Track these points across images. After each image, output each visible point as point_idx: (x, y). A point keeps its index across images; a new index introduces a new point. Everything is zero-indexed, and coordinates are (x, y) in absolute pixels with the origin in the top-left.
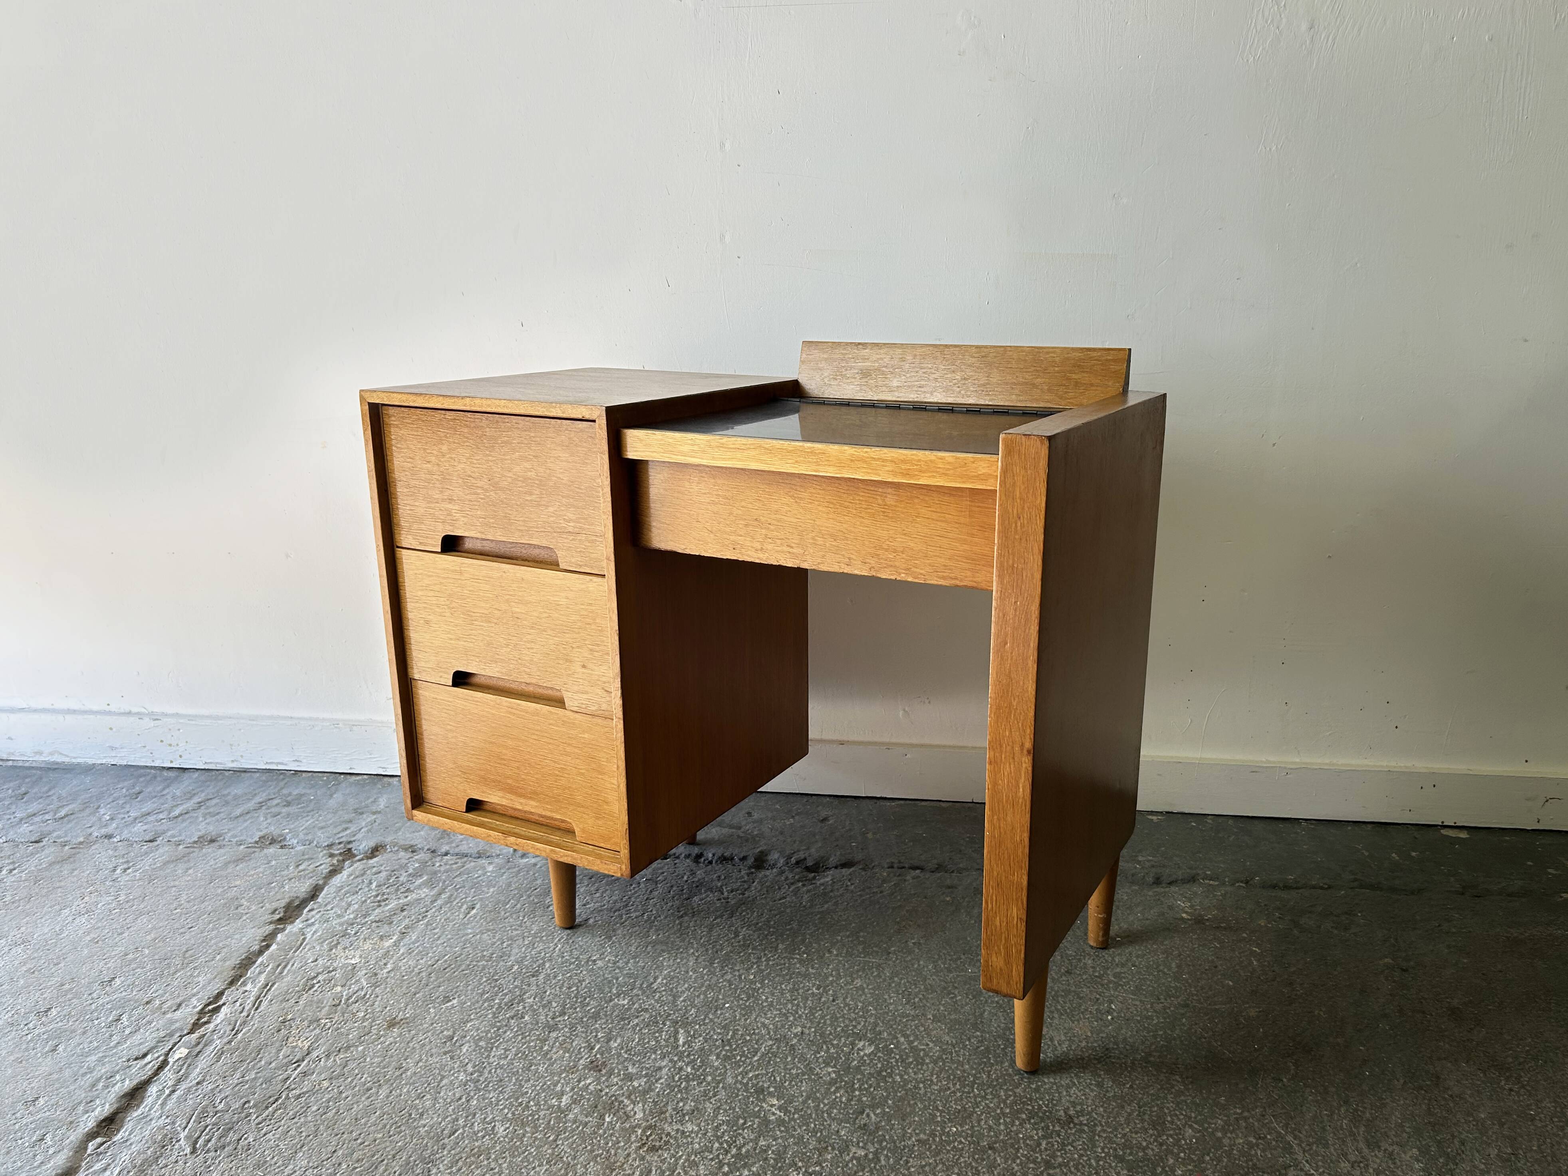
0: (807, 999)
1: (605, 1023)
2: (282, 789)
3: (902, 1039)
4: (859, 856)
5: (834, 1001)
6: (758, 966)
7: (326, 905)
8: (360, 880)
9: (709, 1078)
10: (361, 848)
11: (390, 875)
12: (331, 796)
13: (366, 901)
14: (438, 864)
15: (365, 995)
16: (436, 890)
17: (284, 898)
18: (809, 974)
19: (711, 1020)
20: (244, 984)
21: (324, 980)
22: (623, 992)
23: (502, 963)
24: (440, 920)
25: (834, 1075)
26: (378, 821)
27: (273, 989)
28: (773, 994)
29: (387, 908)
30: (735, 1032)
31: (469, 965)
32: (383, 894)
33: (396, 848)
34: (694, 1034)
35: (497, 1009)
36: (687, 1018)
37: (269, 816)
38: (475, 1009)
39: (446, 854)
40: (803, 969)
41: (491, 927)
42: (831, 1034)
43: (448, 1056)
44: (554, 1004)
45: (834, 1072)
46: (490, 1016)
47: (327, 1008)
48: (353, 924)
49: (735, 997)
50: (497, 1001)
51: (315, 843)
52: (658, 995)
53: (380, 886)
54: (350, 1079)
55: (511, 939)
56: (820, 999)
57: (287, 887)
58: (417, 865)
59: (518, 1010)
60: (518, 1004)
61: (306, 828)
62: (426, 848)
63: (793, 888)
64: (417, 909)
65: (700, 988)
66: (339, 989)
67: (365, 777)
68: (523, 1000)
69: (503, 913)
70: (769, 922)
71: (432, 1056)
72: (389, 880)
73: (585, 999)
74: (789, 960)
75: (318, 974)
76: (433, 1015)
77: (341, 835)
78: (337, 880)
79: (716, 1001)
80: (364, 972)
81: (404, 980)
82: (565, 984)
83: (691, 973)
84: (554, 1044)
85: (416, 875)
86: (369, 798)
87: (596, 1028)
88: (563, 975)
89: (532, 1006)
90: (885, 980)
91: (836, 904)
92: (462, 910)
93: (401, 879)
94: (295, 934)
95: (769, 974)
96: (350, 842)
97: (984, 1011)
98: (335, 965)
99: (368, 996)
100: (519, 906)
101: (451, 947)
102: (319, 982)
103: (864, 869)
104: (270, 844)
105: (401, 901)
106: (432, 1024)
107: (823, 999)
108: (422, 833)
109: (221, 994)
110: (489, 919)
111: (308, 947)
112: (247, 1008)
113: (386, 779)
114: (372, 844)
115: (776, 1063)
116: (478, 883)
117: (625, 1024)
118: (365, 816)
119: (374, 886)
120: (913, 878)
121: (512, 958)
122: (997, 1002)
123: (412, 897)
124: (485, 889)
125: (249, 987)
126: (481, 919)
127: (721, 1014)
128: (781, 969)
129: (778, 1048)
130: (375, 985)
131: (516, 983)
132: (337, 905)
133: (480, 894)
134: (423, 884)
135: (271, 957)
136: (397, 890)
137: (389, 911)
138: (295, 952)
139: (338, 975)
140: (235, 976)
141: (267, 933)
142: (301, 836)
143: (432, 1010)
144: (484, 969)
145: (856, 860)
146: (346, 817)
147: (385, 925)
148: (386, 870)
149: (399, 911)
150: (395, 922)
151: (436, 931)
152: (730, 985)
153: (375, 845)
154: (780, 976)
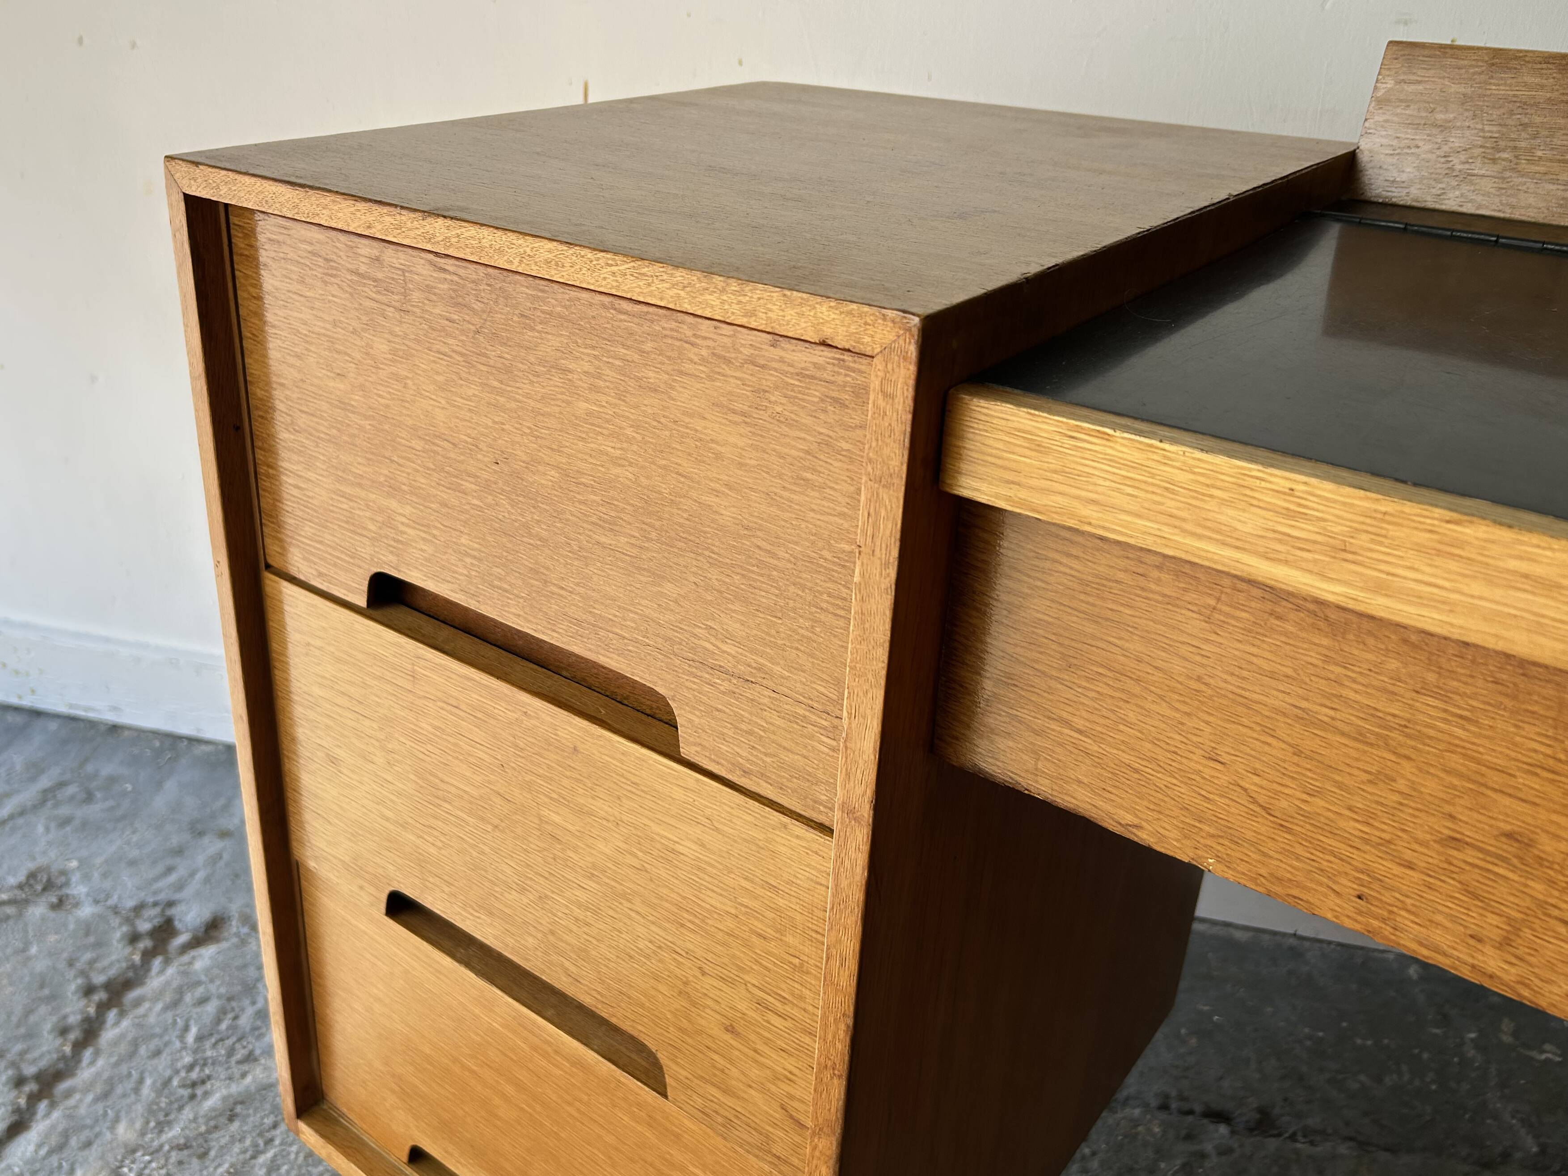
8: (170, 1017)
10: (189, 918)
11: (225, 1011)
12: (160, 785)
13: (170, 1080)
26: (226, 857)
29: (204, 1107)
32: (205, 1064)
37: (54, 823)
51: (113, 901)
53: (202, 1039)
61: (107, 861)
72: (219, 1021)
77: (160, 885)
78: (127, 1008)
93: (242, 1022)
96: (170, 904)
104: (43, 891)
105: (233, 1088)
114: (206, 917)
118: (206, 840)
119: (190, 1038)
136: (231, 1052)
137: (207, 1117)
142: (95, 880)
146: (175, 841)
147: (195, 1161)
148: (219, 997)
149: (223, 1120)
150: (213, 1153)
153: (211, 918)
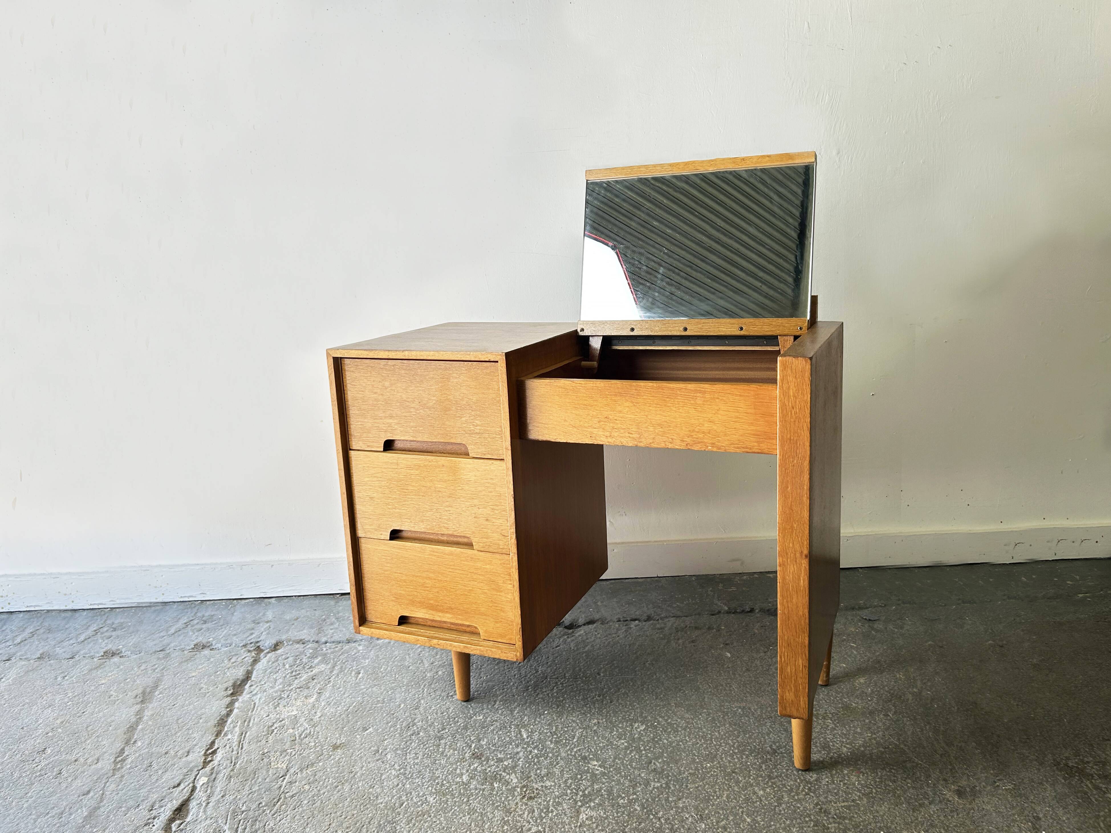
1: (473, 731)
2: (196, 612)
3: (661, 719)
4: (597, 616)
6: (557, 688)
7: (260, 682)
8: (276, 664)
9: (550, 755)
10: (266, 644)
11: (296, 659)
12: (233, 614)
13: (285, 676)
14: (325, 649)
15: (310, 732)
16: (330, 664)
17: (229, 681)
18: (591, 689)
19: (539, 722)
20: (226, 735)
21: (279, 727)
22: (477, 712)
23: (392, 704)
24: (340, 682)
25: (626, 744)
26: (272, 627)
27: (247, 736)
28: (572, 703)
29: (302, 679)
30: (557, 727)
31: (371, 707)
32: (296, 671)
33: (291, 643)
34: (532, 731)
35: (401, 731)
36: (524, 722)
37: (195, 631)
38: (386, 732)
39: (326, 643)
40: (586, 687)
41: (377, 683)
42: (616, 721)
43: (380, 761)
44: (436, 724)
45: (626, 742)
46: (398, 735)
47: (289, 743)
48: (283, 691)
49: (549, 707)
50: (398, 726)
51: (234, 645)
52: (500, 711)
53: (291, 666)
54: (321, 783)
55: (392, 688)
57: (228, 674)
58: (311, 651)
59: (415, 730)
60: (413, 726)
61: (224, 636)
62: (312, 640)
63: (562, 640)
64: (323, 678)
65: (525, 704)
66: (291, 731)
67: (252, 600)
68: (415, 724)
69: (380, 674)
70: (554, 661)
71: (369, 763)
72: (296, 662)
73: (455, 719)
74: (575, 682)
75: (274, 723)
76: (360, 739)
77: (250, 638)
78: (259, 666)
79: (538, 711)
80: (304, 719)
81: (332, 721)
82: (439, 711)
84: (445, 747)
85: (313, 657)
86: (259, 613)
87: (468, 735)
88: (435, 706)
89: (422, 727)
90: (638, 687)
91: (592, 646)
92: (353, 675)
93: (304, 660)
94: (247, 701)
95: (566, 692)
96: (258, 642)
97: (704, 697)
98: (282, 717)
99: (312, 733)
101: (355, 697)
102: (276, 728)
103: (602, 624)
104: (203, 649)
105: (309, 674)
106: (362, 744)
107: (604, 702)
108: (305, 631)
109: (213, 743)
110: (373, 679)
111: (259, 708)
112: (235, 749)
113: (266, 600)
114: (274, 642)
115: (588, 741)
116: (356, 657)
117: (486, 730)
118: (261, 624)
119: (287, 666)
120: (636, 626)
121: (398, 700)
122: (711, 692)
123: (315, 671)
124: (363, 661)
125: (229, 736)
126: (367, 679)
127: (544, 717)
128: (572, 687)
129: (587, 733)
130: (314, 726)
131: (406, 714)
132: (268, 681)
133: (360, 664)
134: (320, 662)
135: (237, 717)
136: (304, 668)
137: (304, 680)
138: (252, 712)
139: (287, 722)
140: (218, 731)
141: (227, 703)
142: (222, 641)
143: (358, 737)
144: (381, 708)
145: (596, 619)
146: (249, 626)
147: (305, 689)
148: (291, 656)
149: (311, 680)
150: (311, 687)
151: (341, 689)
152: (544, 701)
153: (275, 642)
154: (573, 692)
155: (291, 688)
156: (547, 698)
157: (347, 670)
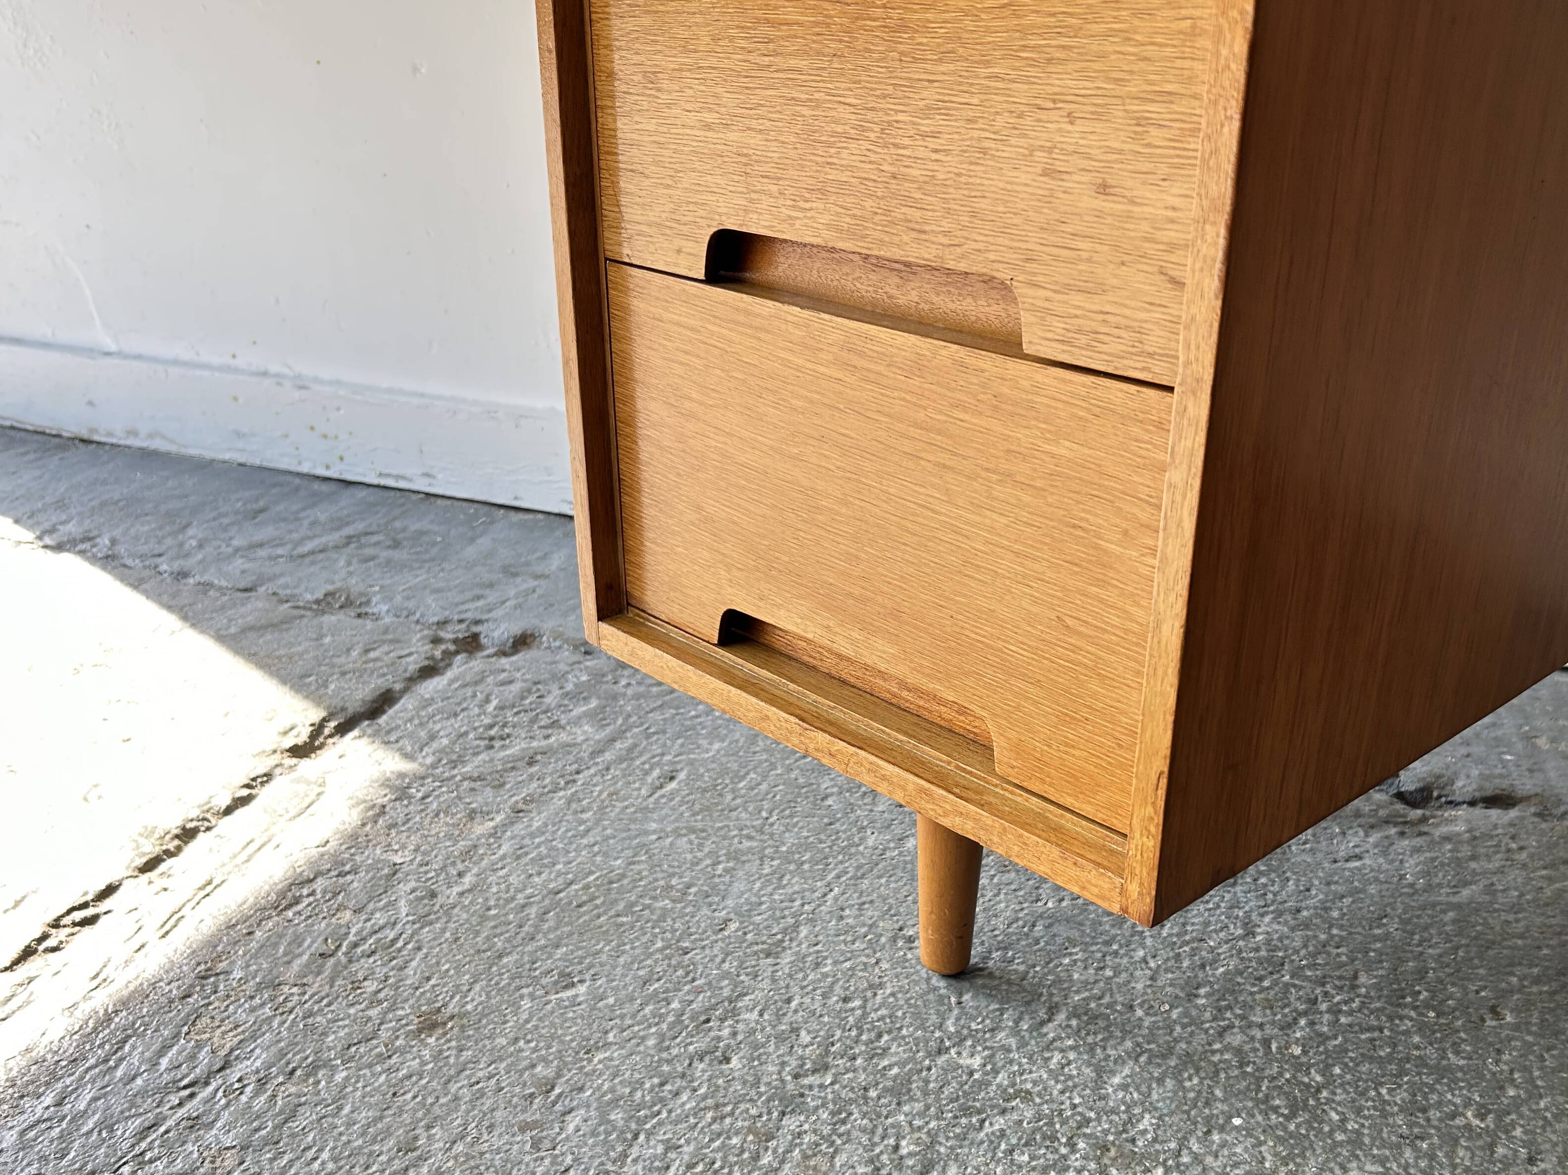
0: (1456, 1141)
1: (922, 1114)
2: (394, 519)
4: (1525, 785)
5: (1531, 1161)
6: (1312, 1023)
7: (389, 732)
8: (469, 691)
10: (496, 634)
11: (529, 691)
12: (473, 540)
13: (466, 733)
14: (623, 682)
15: (394, 941)
16: (608, 730)
18: (1449, 1069)
19: (1197, 1159)
22: (972, 1033)
23: (705, 911)
24: (601, 792)
28: (1358, 1111)
29: (502, 754)
31: (633, 904)
32: (505, 725)
33: (557, 643)
35: (671, 1027)
36: (1133, 1141)
37: (355, 560)
38: (622, 1017)
40: (1431, 1052)
41: (700, 825)
43: (528, 1135)
44: (805, 1038)
46: (651, 1042)
47: (305, 957)
49: (1257, 1102)
50: (675, 1005)
51: (418, 615)
52: (1057, 1057)
53: (503, 709)
54: (286, 1158)
55: (735, 856)
56: (1492, 1147)
57: (332, 687)
58: (584, 678)
59: (719, 1039)
60: (722, 1020)
61: (411, 589)
63: (1375, 838)
64: (560, 765)
65: (1164, 1057)
66: (345, 918)
67: (540, 516)
68: (734, 1013)
69: (729, 797)
70: (1326, 909)
71: (491, 1128)
72: (523, 698)
73: (880, 1036)
74: (1391, 1019)
76: (525, 1016)
77: (467, 607)
78: (429, 687)
79: (1207, 1104)
80: (412, 886)
81: (488, 919)
82: (838, 989)
83: (1139, 1013)
84: (788, 1151)
86: (534, 550)
87: (897, 1126)
88: (835, 963)
91: (1490, 889)
92: (649, 779)
93: (548, 700)
94: (308, 782)
95: (1342, 1050)
96: (477, 622)
98: (359, 859)
99: (400, 944)
100: (764, 787)
101: (606, 855)
102: (314, 892)
104: (341, 607)
105: (535, 744)
106: (516, 1040)
107: (1500, 1150)
109: (111, 889)
110: (697, 807)
111: (322, 812)
112: (149, 927)
114: (517, 630)
116: (693, 728)
117: (970, 1127)
118: (519, 579)
119: (490, 708)
121: (730, 902)
123: (559, 737)
124: (704, 743)
125: (173, 882)
126: (682, 803)
127: (1223, 1145)
128: (1372, 1040)
130: (423, 920)
131: (726, 966)
132: (411, 735)
133: (691, 752)
134: (585, 714)
135: (242, 824)
136: (533, 721)
137: (504, 761)
138: (294, 817)
139: (358, 881)
140: (158, 855)
141: (259, 770)
142: (399, 600)
143: (526, 1004)
144: (663, 918)
145: (1519, 793)
146: (487, 577)
147: (488, 789)
148: (525, 681)
149: (521, 764)
150: (508, 786)
151: (584, 816)
152: (1242, 1065)
153: (519, 632)
154: (1371, 1060)
155: (456, 771)
156: (1258, 1057)
157: (644, 758)
